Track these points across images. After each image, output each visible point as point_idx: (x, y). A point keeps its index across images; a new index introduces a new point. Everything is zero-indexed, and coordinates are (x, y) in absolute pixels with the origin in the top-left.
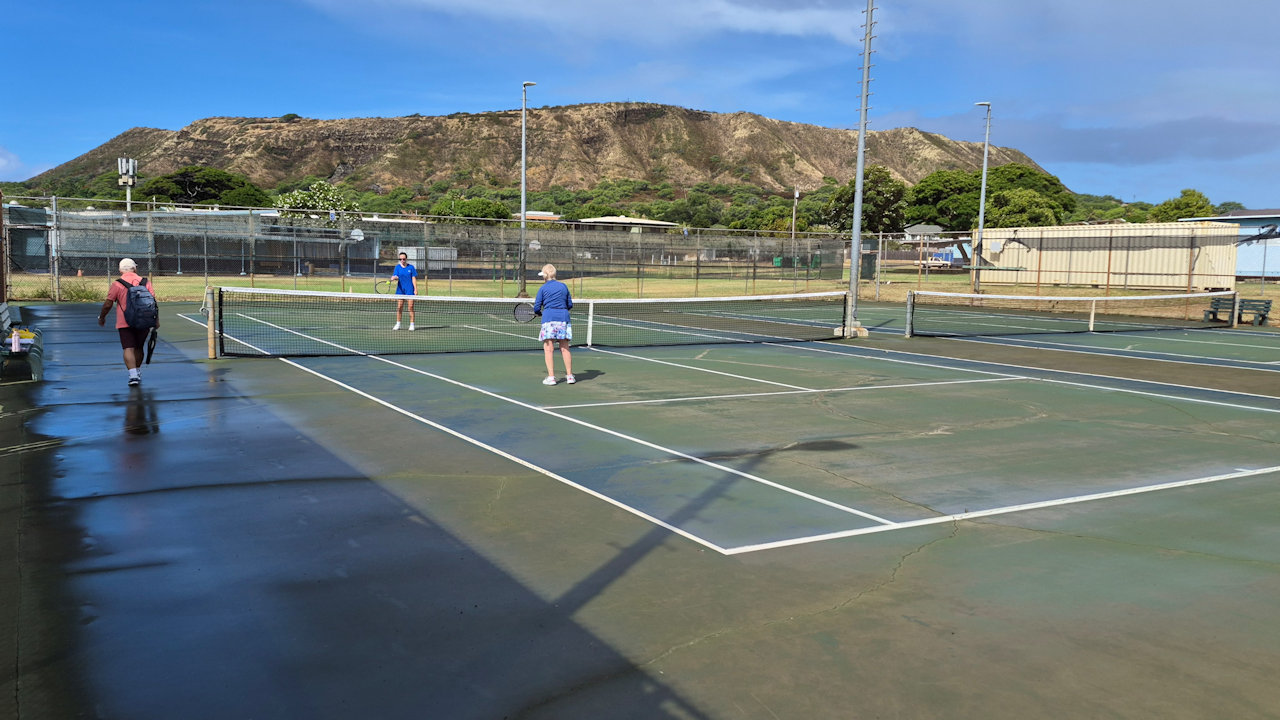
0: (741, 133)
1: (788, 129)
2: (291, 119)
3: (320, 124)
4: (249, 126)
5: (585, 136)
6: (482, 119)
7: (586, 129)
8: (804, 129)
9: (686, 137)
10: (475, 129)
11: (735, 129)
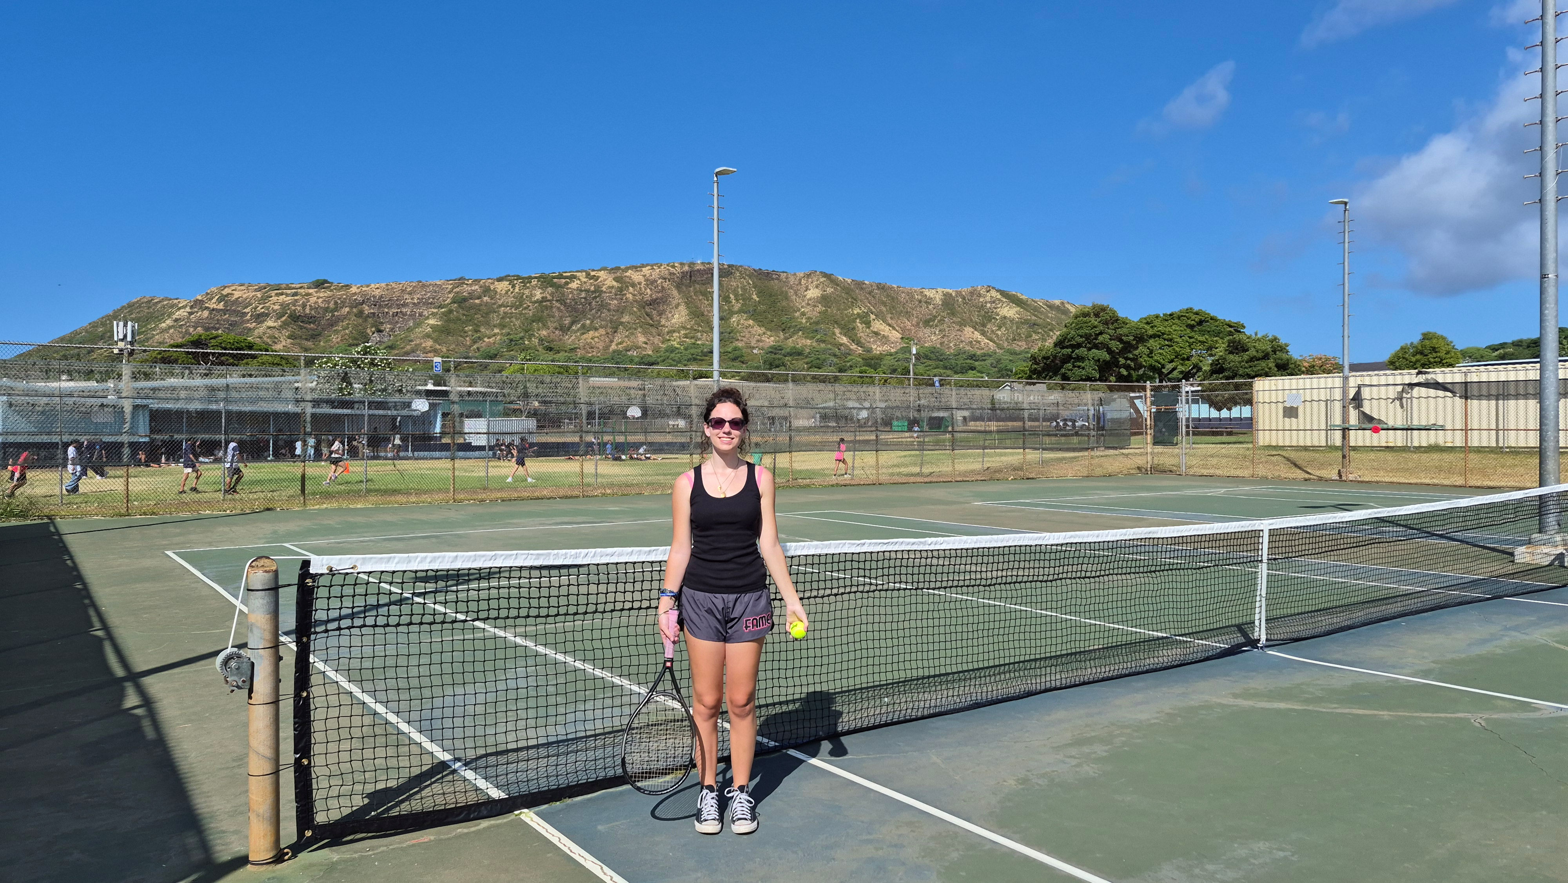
0: (813, 293)
1: (862, 289)
2: (320, 284)
3: (354, 289)
4: (273, 293)
5: (647, 298)
6: (534, 282)
7: (648, 290)
8: (878, 288)
9: (755, 297)
10: (527, 292)
11: (807, 289)
